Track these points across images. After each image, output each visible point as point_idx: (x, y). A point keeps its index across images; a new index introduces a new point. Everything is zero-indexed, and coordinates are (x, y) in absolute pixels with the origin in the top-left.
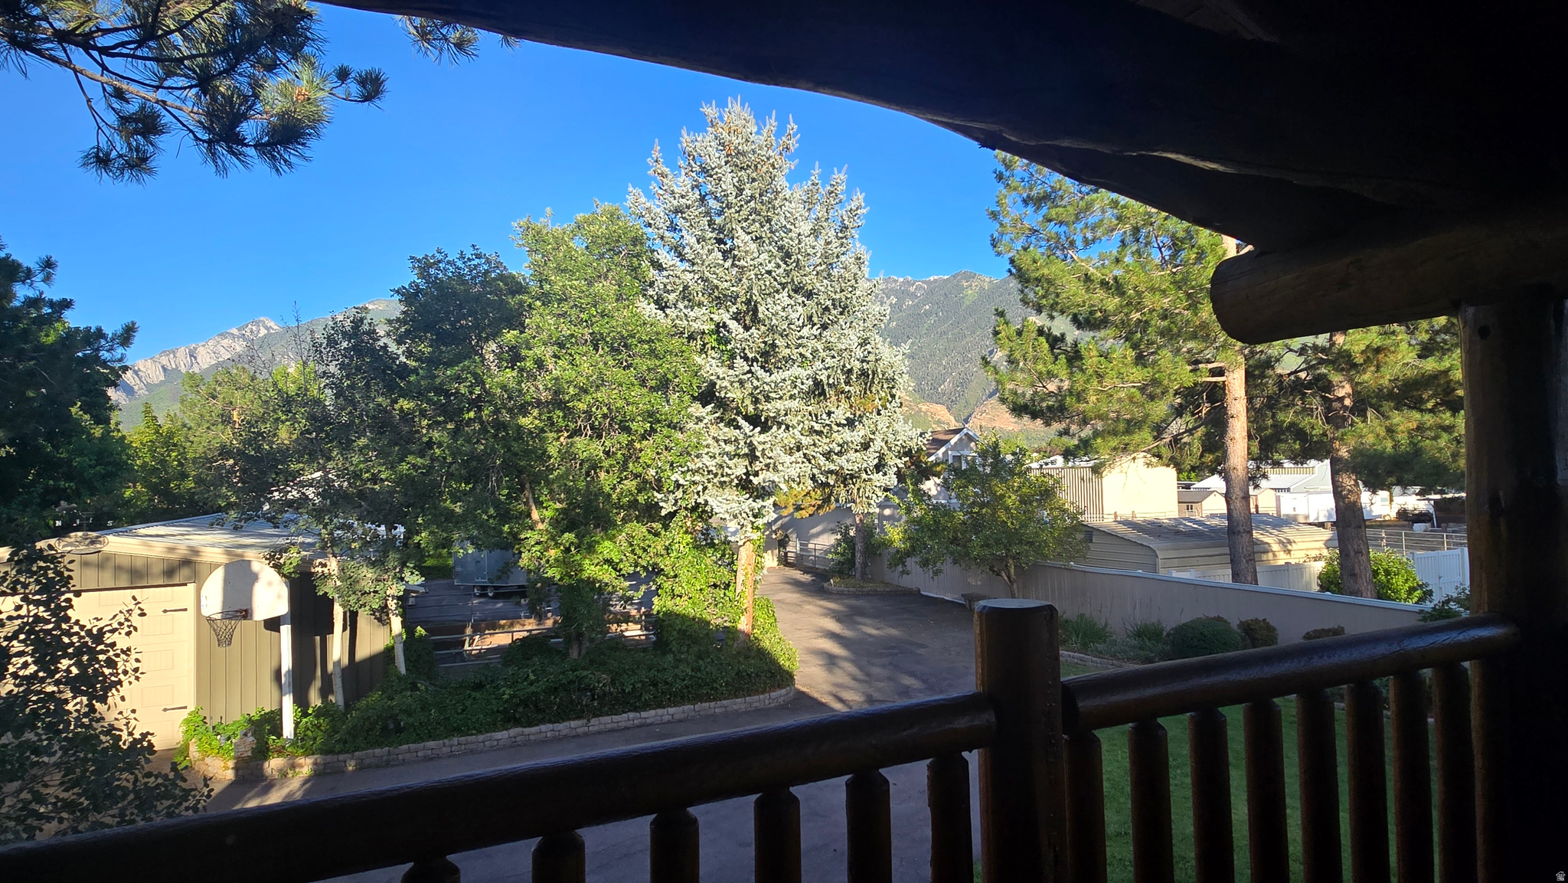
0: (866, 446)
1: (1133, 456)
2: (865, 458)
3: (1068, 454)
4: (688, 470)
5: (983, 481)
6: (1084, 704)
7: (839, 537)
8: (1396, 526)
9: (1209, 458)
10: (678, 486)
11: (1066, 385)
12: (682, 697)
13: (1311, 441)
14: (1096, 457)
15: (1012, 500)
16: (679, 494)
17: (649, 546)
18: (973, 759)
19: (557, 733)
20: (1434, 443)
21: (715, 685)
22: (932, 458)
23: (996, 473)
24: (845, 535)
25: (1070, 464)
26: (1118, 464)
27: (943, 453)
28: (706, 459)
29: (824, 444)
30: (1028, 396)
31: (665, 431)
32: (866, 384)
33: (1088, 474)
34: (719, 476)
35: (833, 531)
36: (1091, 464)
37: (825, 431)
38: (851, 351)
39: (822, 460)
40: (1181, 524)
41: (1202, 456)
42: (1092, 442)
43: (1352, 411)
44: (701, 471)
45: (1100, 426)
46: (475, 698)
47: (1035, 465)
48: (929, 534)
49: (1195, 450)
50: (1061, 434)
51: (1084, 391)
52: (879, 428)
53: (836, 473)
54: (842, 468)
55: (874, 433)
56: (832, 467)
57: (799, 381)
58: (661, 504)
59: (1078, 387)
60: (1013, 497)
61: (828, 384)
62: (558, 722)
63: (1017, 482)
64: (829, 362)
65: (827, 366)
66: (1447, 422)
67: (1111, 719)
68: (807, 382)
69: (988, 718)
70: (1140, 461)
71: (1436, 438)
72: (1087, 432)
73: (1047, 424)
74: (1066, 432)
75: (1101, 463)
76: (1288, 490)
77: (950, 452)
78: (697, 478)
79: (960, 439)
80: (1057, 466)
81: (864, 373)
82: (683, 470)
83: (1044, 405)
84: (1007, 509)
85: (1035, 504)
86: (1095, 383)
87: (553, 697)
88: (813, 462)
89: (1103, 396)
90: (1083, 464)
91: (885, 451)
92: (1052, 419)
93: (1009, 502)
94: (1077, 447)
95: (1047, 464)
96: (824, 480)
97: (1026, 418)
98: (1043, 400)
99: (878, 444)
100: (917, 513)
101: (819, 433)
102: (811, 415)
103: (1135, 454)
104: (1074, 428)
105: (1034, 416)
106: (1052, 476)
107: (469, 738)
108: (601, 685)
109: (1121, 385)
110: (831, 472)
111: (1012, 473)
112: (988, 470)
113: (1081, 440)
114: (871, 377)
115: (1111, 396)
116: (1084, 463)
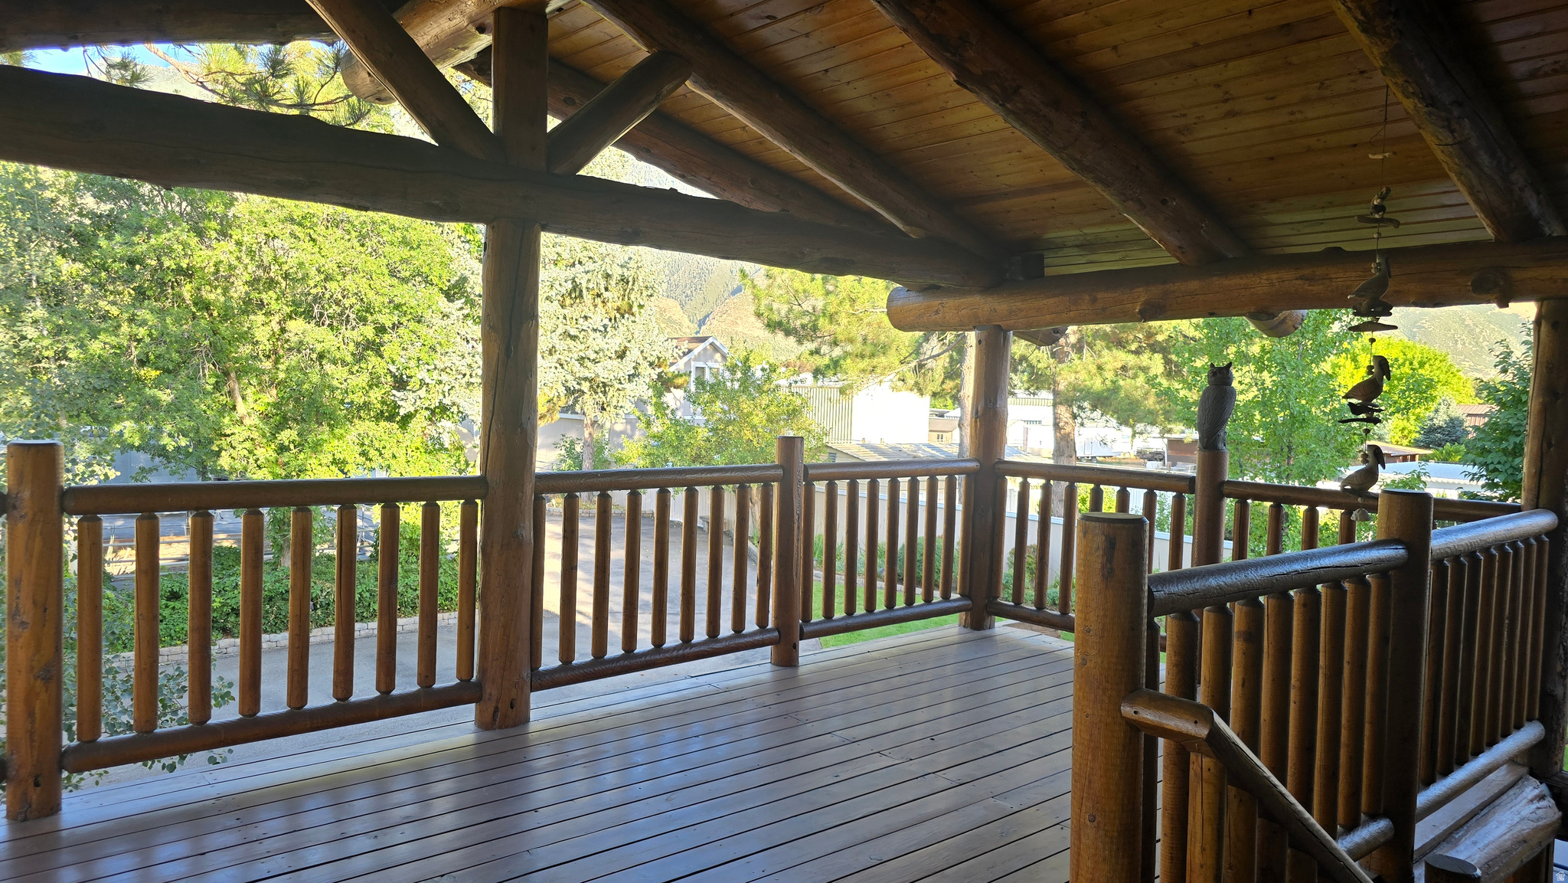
0: (621, 355)
1: (879, 379)
2: (621, 367)
3: (817, 373)
4: (435, 368)
5: (731, 398)
6: (811, 472)
7: (563, 452)
8: (1134, 464)
9: (949, 384)
10: (423, 383)
11: (820, 305)
12: (412, 607)
13: (1037, 373)
14: (845, 377)
15: (759, 418)
16: (422, 393)
17: (384, 448)
18: (775, 485)
19: (274, 644)
20: (1133, 381)
21: (450, 595)
22: (673, 369)
23: (744, 389)
24: (570, 451)
25: (820, 383)
26: (866, 386)
27: (685, 364)
28: (455, 358)
29: (577, 349)
30: (783, 313)
31: (413, 325)
32: (625, 290)
33: (836, 394)
34: (468, 376)
35: (556, 445)
36: (839, 385)
37: (581, 336)
38: (614, 257)
39: (577, 367)
40: (920, 449)
41: (943, 382)
42: (842, 362)
43: (1073, 346)
44: (448, 370)
45: (849, 348)
46: (174, 608)
47: (783, 382)
48: (671, 450)
49: (937, 376)
50: (812, 353)
51: (836, 313)
52: (635, 336)
53: (591, 380)
54: (597, 376)
55: (629, 341)
56: (587, 374)
57: (557, 283)
58: (399, 403)
59: (831, 309)
60: (761, 415)
61: (588, 288)
62: (275, 632)
63: (765, 400)
64: (589, 266)
65: (587, 269)
66: (1144, 364)
67: (820, 478)
68: (566, 284)
69: (780, 472)
70: (886, 385)
71: (1135, 377)
72: (837, 352)
73: (800, 342)
74: (817, 352)
75: (849, 385)
76: (1040, 422)
77: (692, 363)
78: (445, 377)
79: (705, 349)
80: (806, 384)
81: (624, 280)
82: (429, 368)
83: (798, 323)
84: (754, 427)
85: (782, 423)
86: (848, 306)
87: (268, 607)
88: (565, 367)
89: (854, 319)
90: (832, 384)
91: (641, 361)
92: (805, 337)
93: (756, 420)
94: (828, 367)
95: (796, 382)
96: (577, 387)
97: (780, 335)
98: (796, 318)
99: (633, 355)
100: (657, 428)
101: (574, 338)
102: (565, 318)
103: (882, 377)
104: (825, 349)
105: (788, 333)
106: (800, 395)
107: (173, 649)
108: (324, 594)
109: (871, 310)
110: (586, 379)
111: (759, 389)
112: (736, 385)
113: (831, 359)
114: (631, 283)
115: (861, 319)
116: (831, 382)
